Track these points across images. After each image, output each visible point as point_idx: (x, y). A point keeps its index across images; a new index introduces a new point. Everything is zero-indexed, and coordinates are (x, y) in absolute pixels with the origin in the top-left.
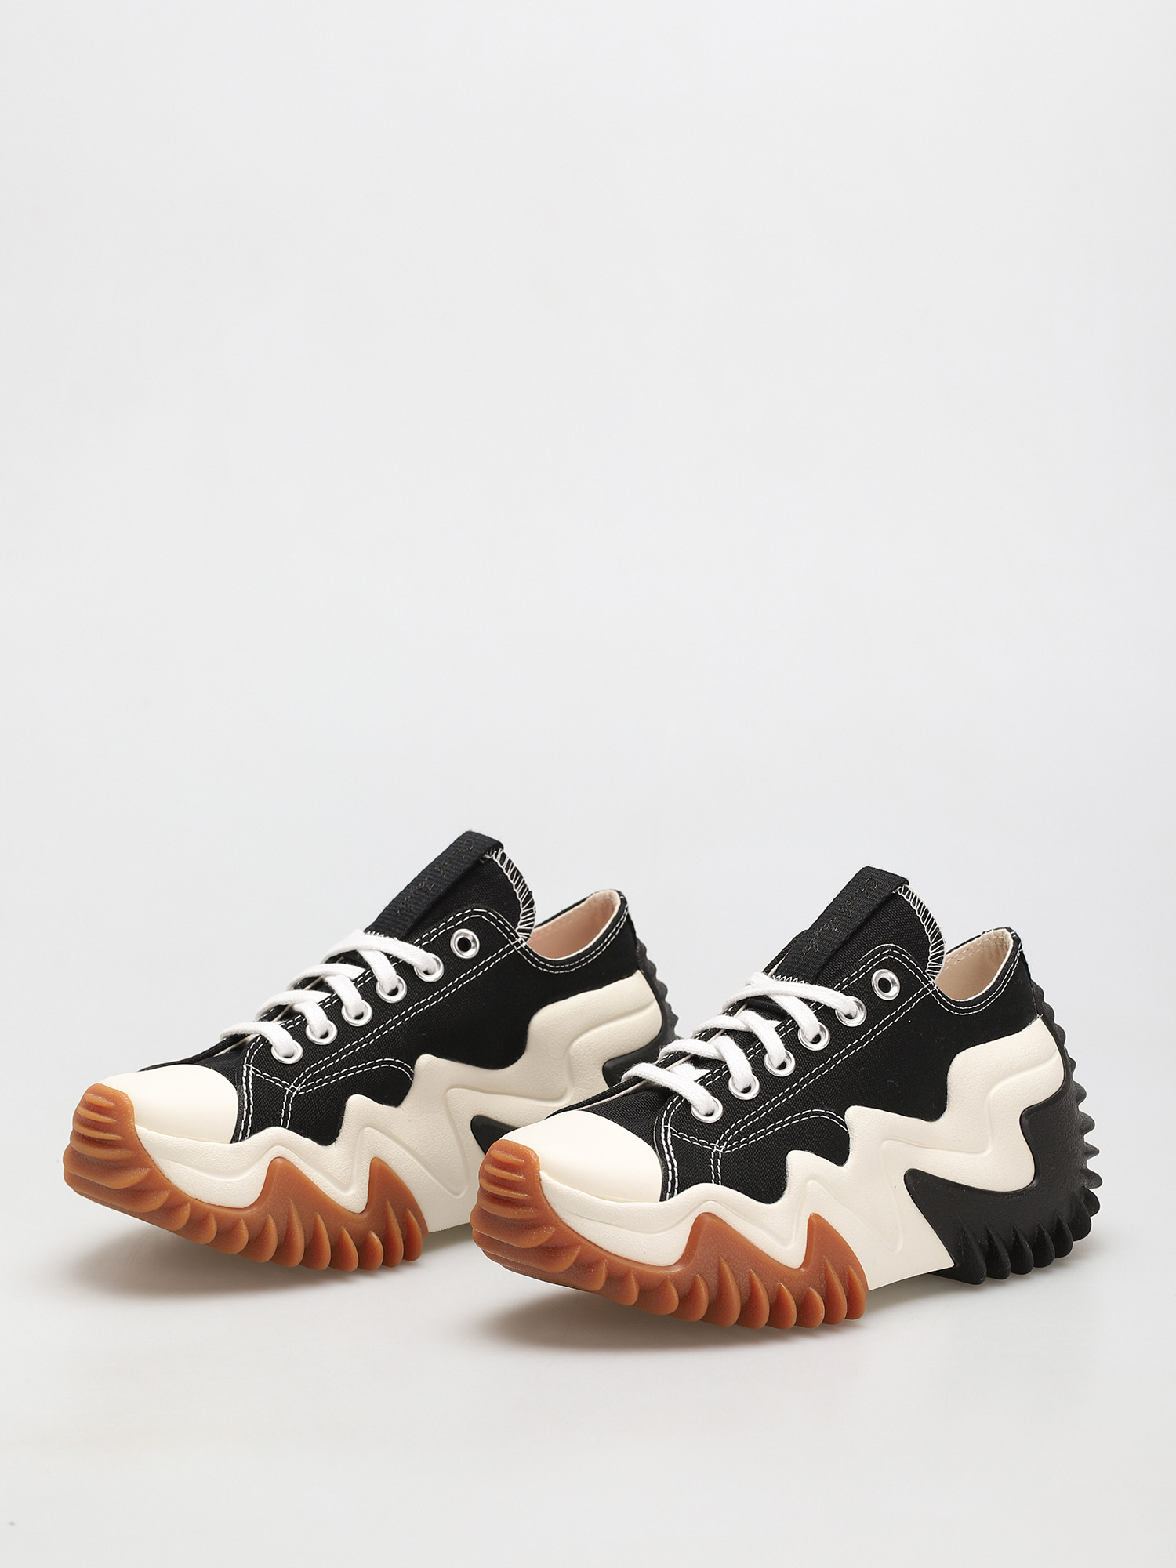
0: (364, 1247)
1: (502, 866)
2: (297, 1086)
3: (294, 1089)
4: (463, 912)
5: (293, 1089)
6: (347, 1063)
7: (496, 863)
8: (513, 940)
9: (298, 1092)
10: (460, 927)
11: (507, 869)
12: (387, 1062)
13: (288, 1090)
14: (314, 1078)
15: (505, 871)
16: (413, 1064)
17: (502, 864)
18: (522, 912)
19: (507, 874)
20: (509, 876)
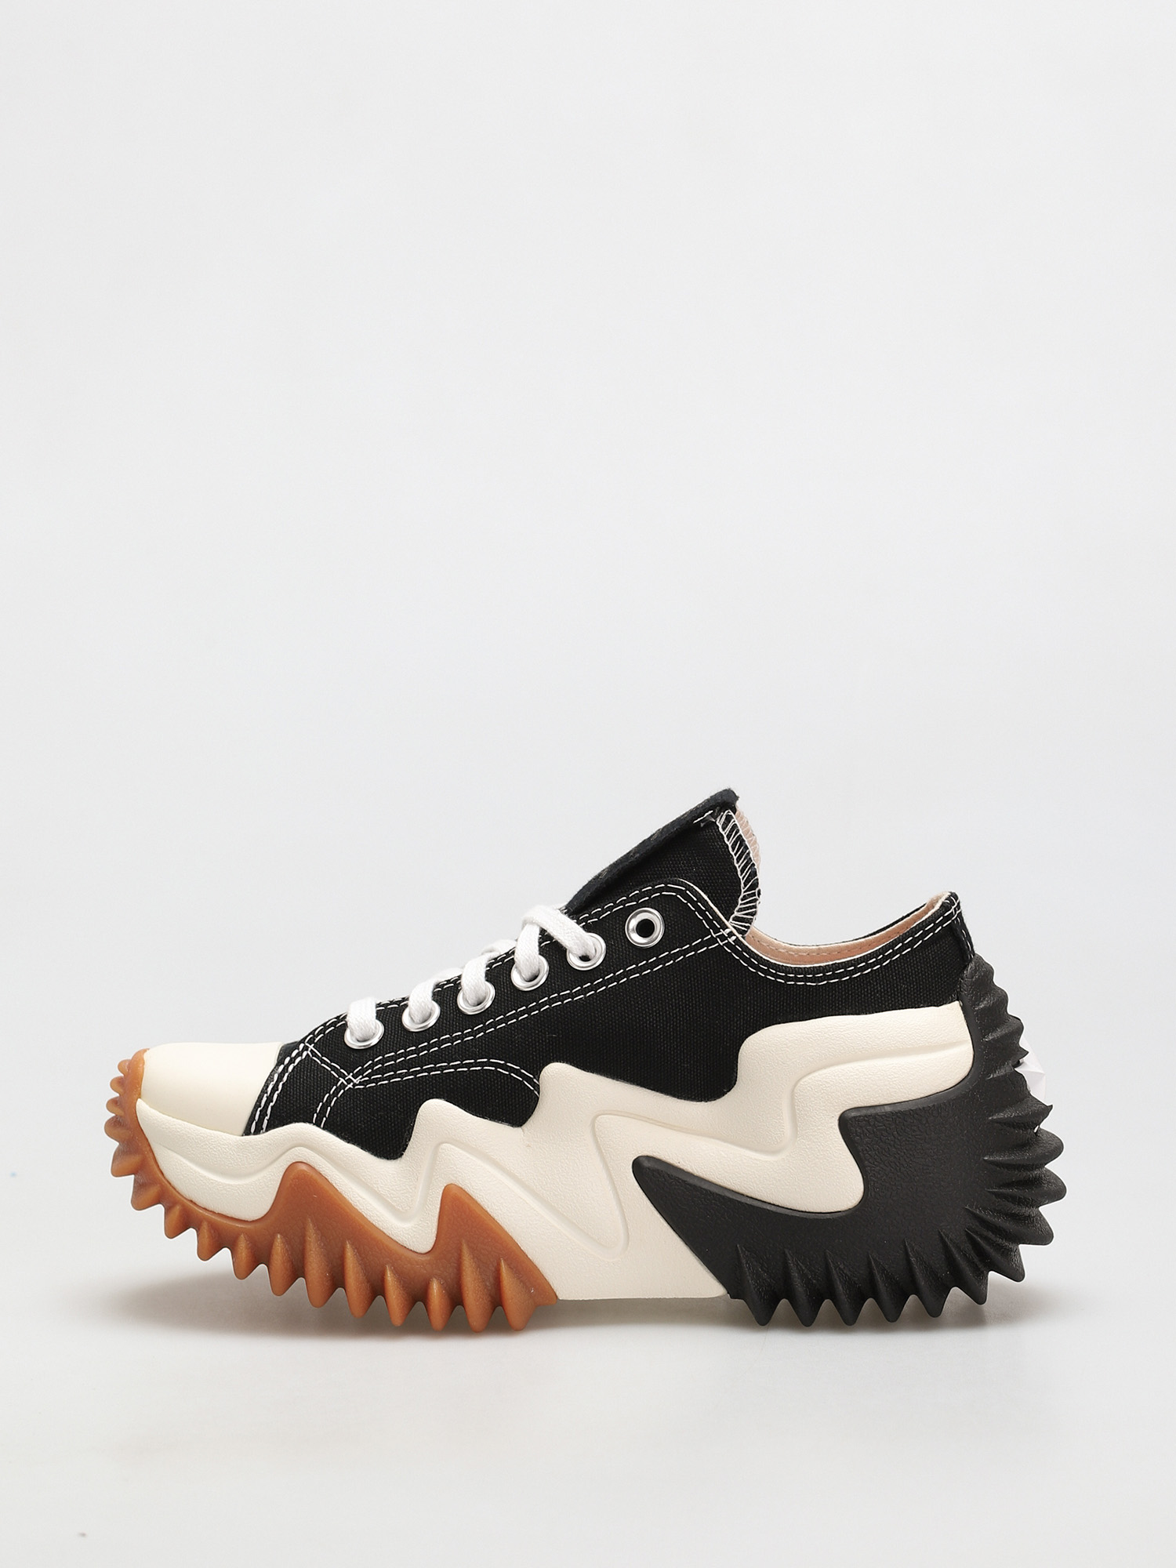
0: (417, 1296)
1: (723, 833)
2: (355, 1076)
3: (353, 1081)
4: (653, 887)
5: (349, 1081)
6: (435, 1058)
7: (718, 827)
8: (717, 931)
9: (354, 1085)
10: (644, 904)
11: (729, 837)
12: (495, 1064)
13: (342, 1080)
14: (382, 1071)
15: (726, 839)
16: (537, 1072)
17: (724, 829)
18: (742, 895)
19: (727, 843)
20: (730, 846)
